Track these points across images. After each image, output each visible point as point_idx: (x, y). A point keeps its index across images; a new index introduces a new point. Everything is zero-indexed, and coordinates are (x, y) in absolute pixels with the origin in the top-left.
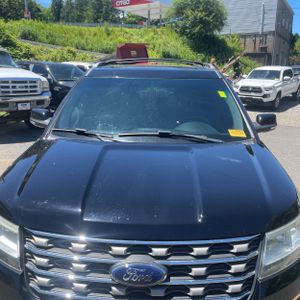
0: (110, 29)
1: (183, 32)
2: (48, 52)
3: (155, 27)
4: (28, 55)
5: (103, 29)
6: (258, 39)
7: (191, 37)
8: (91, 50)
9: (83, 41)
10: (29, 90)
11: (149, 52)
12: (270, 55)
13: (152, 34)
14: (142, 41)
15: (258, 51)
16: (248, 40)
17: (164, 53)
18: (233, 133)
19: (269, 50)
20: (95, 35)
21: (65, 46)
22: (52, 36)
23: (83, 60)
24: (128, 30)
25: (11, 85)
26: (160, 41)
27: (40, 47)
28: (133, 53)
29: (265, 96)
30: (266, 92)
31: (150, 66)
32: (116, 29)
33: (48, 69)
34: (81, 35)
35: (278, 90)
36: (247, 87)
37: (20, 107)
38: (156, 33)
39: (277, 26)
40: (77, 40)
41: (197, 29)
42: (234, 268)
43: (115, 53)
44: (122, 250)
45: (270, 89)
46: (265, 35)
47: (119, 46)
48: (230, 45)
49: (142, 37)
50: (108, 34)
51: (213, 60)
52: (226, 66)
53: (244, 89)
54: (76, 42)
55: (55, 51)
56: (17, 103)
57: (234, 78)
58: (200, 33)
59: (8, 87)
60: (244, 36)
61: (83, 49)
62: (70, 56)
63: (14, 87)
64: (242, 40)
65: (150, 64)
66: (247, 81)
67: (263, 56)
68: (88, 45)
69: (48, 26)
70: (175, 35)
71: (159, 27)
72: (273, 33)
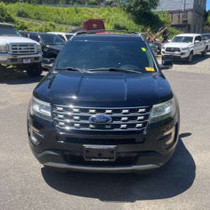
0: (78, 8)
1: (129, 10)
2: (36, 25)
3: (109, 7)
4: (23, 28)
5: (73, 8)
6: (181, 15)
7: (134, 13)
8: (65, 24)
9: (60, 18)
10: (29, 50)
11: (105, 25)
12: (189, 26)
13: (107, 12)
14: (101, 17)
15: (181, 23)
16: (174, 15)
17: (115, 25)
18: (147, 69)
19: (189, 22)
20: (68, 13)
21: (47, 21)
22: (38, 14)
23: (61, 30)
24: (90, 9)
25: (18, 47)
26: (113, 17)
27: (30, 22)
28: (95, 25)
29: (182, 54)
30: (183, 51)
31: (106, 34)
32: (82, 9)
33: (39, 37)
34: (58, 13)
35: (191, 49)
36: (171, 48)
37: (25, 62)
38: (110, 11)
39: (195, 5)
40: (55, 17)
41: (139, 8)
42: (139, 118)
43: (82, 26)
44: (94, 111)
45: (186, 49)
46: (186, 11)
47: (85, 21)
48: (162, 19)
49: (100, 14)
50: (77, 12)
51: (148, 30)
52: (158, 34)
53: (168, 49)
54: (55, 18)
55: (41, 25)
56: (23, 58)
57: (163, 42)
58: (140, 11)
59: (16, 49)
60: (172, 13)
61: (60, 23)
62: (51, 28)
63: (20, 49)
64: (170, 15)
65: (106, 33)
66: (171, 44)
67: (185, 27)
68: (63, 20)
69: (35, 7)
70: (123, 12)
71: (112, 7)
72: (192, 10)
